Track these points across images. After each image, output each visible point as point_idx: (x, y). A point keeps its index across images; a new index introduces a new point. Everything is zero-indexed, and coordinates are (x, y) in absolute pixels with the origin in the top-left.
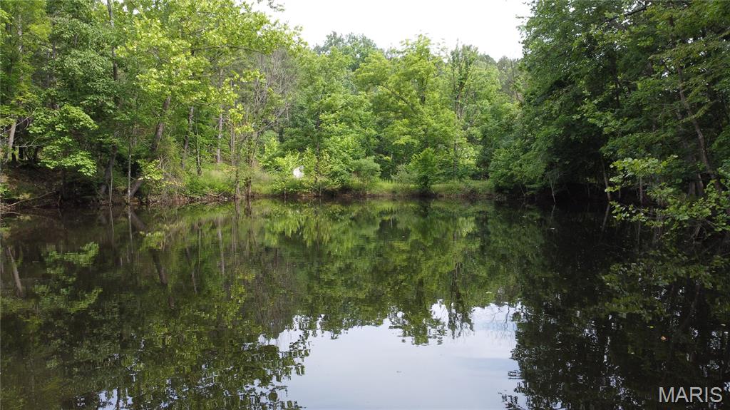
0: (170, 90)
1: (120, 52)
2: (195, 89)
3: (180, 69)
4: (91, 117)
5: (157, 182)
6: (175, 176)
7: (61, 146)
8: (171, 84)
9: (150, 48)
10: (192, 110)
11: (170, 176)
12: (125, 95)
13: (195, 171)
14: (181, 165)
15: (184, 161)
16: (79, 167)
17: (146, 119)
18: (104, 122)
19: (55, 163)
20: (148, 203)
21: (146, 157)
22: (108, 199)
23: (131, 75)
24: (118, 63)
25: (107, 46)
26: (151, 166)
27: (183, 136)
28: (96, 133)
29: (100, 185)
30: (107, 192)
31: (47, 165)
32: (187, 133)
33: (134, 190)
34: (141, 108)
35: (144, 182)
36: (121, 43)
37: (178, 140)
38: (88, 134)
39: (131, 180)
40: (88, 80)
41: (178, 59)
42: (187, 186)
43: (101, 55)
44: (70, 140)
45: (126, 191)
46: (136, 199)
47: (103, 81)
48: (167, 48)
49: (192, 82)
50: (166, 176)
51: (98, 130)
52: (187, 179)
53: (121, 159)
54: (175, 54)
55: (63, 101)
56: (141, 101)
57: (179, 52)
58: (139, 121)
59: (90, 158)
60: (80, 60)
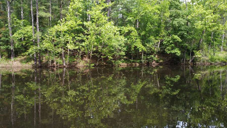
0: (205, 27)
1: (189, 17)
2: (214, 26)
3: (209, 20)
4: (180, 38)
5: (199, 58)
6: (206, 55)
7: (171, 47)
8: (205, 25)
9: (199, 14)
10: (212, 33)
11: (204, 55)
12: (190, 30)
13: (212, 54)
14: (208, 52)
15: (209, 50)
16: (176, 53)
17: (197, 37)
18: (183, 39)
19: (169, 52)
20: (196, 64)
21: (196, 50)
22: (184, 63)
23: (192, 24)
24: (188, 21)
25: (185, 16)
26: (198, 52)
27: (209, 42)
28: (181, 43)
29: (181, 58)
30: (183, 60)
31: (167, 53)
32: (210, 41)
33: (192, 60)
34: (195, 34)
35: (195, 58)
36: (189, 14)
37: (207, 44)
38: (179, 43)
39: (191, 57)
40: (179, 27)
41: (208, 17)
42: (210, 59)
43: (183, 19)
44: (174, 45)
45: (189, 60)
46: (192, 63)
47: (184, 27)
48: (205, 13)
49: (213, 24)
50: (202, 56)
51: (182, 42)
52: (210, 57)
53: (188, 50)
54: (207, 15)
55: (172, 34)
56: (195, 32)
57: (209, 14)
58: (195, 38)
59: (179, 50)
60: (177, 21)
